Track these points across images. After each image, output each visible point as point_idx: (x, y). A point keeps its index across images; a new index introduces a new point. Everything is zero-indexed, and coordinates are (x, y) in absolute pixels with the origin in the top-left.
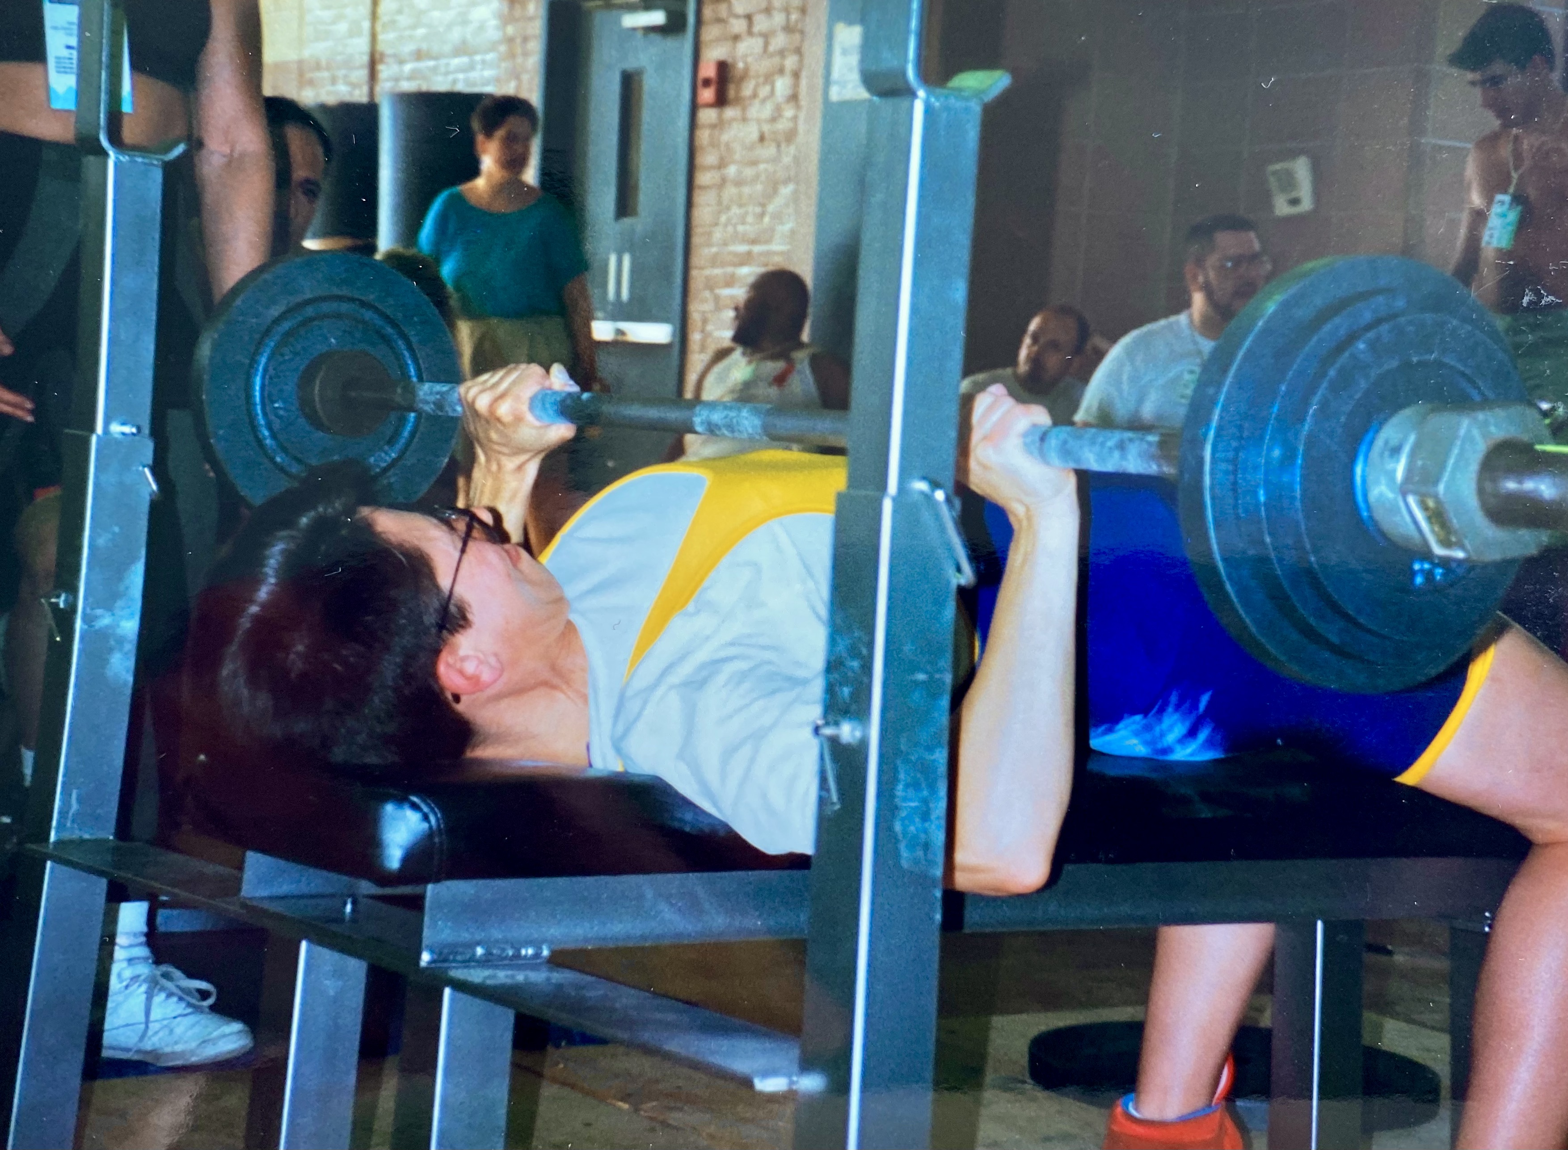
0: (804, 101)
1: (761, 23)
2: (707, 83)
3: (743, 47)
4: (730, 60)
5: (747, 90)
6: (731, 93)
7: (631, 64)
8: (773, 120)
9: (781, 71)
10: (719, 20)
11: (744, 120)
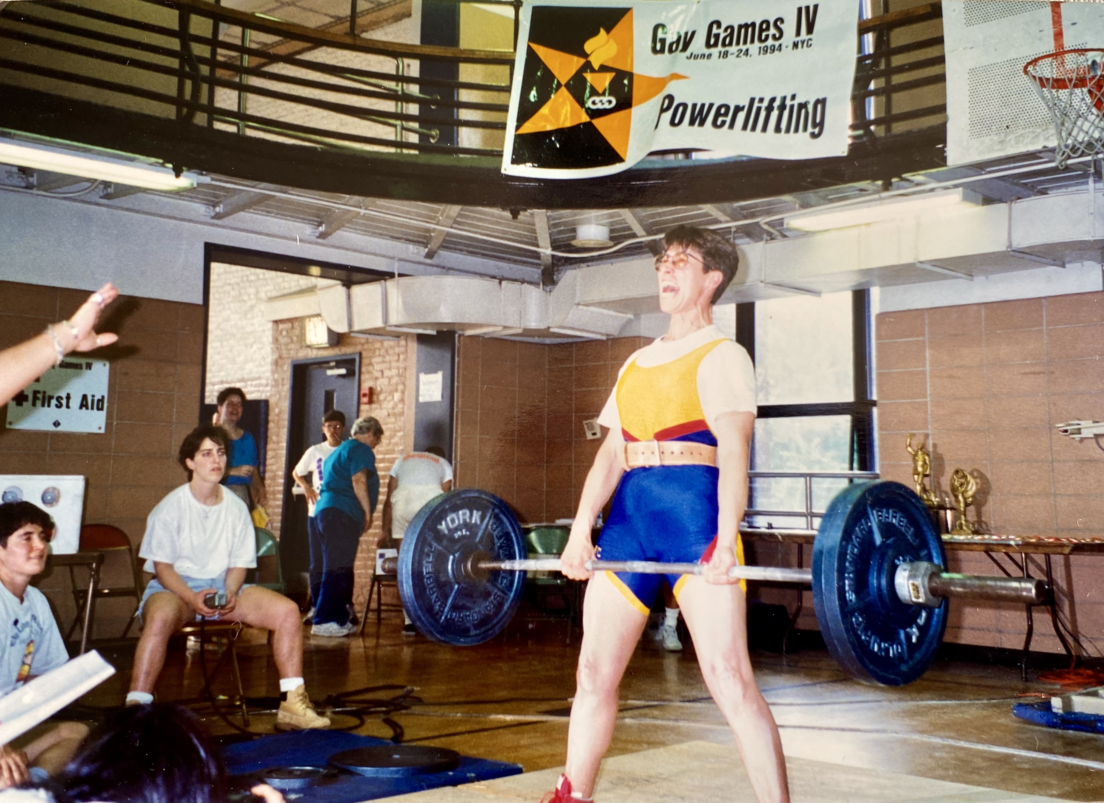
0: (406, 401)
1: (387, 373)
2: (365, 395)
3: (379, 382)
4: (374, 387)
5: (382, 397)
6: (375, 398)
7: (328, 388)
8: (393, 408)
9: (396, 390)
10: (369, 372)
11: (381, 408)
